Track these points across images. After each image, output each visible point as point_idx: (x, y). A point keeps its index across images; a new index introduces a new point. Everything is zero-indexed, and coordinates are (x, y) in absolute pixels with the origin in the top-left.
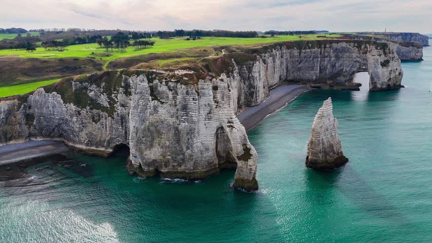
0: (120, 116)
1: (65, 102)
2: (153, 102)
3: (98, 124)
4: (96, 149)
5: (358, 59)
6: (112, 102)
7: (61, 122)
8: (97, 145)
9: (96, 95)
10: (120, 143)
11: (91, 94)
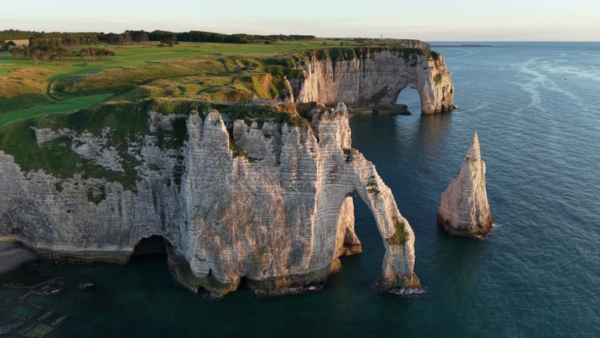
0: (150, 186)
1: (25, 168)
2: (236, 159)
3: (101, 204)
4: (98, 250)
5: (406, 74)
6: (129, 162)
7: (16, 206)
8: (100, 242)
9: (92, 151)
10: (151, 234)
11: (83, 150)
